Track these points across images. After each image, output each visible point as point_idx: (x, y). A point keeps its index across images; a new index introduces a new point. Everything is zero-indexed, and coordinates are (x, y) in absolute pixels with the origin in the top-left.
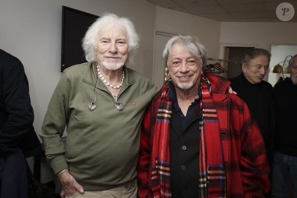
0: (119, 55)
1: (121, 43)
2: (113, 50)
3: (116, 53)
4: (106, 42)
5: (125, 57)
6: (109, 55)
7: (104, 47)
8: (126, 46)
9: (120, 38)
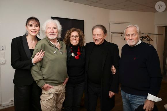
0: (55, 33)
1: (55, 29)
2: (52, 32)
3: (53, 33)
4: (49, 29)
5: (57, 34)
6: (51, 34)
7: (49, 31)
8: (57, 29)
9: (54, 27)
